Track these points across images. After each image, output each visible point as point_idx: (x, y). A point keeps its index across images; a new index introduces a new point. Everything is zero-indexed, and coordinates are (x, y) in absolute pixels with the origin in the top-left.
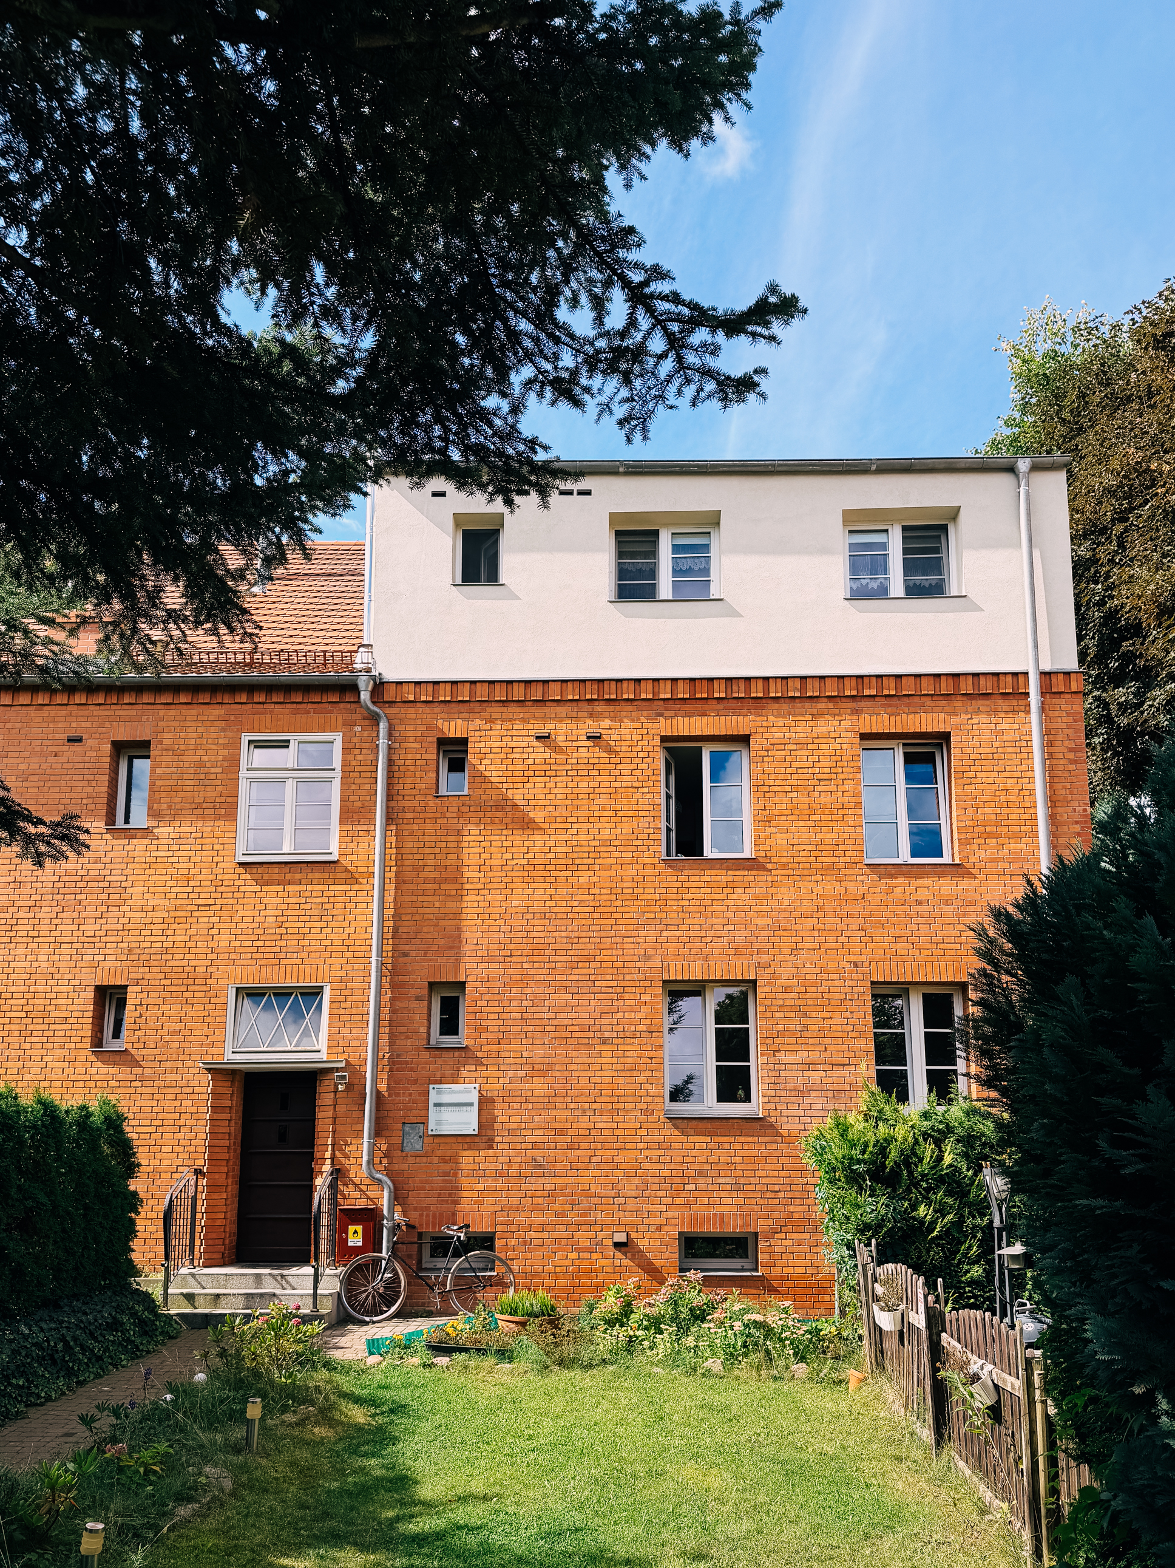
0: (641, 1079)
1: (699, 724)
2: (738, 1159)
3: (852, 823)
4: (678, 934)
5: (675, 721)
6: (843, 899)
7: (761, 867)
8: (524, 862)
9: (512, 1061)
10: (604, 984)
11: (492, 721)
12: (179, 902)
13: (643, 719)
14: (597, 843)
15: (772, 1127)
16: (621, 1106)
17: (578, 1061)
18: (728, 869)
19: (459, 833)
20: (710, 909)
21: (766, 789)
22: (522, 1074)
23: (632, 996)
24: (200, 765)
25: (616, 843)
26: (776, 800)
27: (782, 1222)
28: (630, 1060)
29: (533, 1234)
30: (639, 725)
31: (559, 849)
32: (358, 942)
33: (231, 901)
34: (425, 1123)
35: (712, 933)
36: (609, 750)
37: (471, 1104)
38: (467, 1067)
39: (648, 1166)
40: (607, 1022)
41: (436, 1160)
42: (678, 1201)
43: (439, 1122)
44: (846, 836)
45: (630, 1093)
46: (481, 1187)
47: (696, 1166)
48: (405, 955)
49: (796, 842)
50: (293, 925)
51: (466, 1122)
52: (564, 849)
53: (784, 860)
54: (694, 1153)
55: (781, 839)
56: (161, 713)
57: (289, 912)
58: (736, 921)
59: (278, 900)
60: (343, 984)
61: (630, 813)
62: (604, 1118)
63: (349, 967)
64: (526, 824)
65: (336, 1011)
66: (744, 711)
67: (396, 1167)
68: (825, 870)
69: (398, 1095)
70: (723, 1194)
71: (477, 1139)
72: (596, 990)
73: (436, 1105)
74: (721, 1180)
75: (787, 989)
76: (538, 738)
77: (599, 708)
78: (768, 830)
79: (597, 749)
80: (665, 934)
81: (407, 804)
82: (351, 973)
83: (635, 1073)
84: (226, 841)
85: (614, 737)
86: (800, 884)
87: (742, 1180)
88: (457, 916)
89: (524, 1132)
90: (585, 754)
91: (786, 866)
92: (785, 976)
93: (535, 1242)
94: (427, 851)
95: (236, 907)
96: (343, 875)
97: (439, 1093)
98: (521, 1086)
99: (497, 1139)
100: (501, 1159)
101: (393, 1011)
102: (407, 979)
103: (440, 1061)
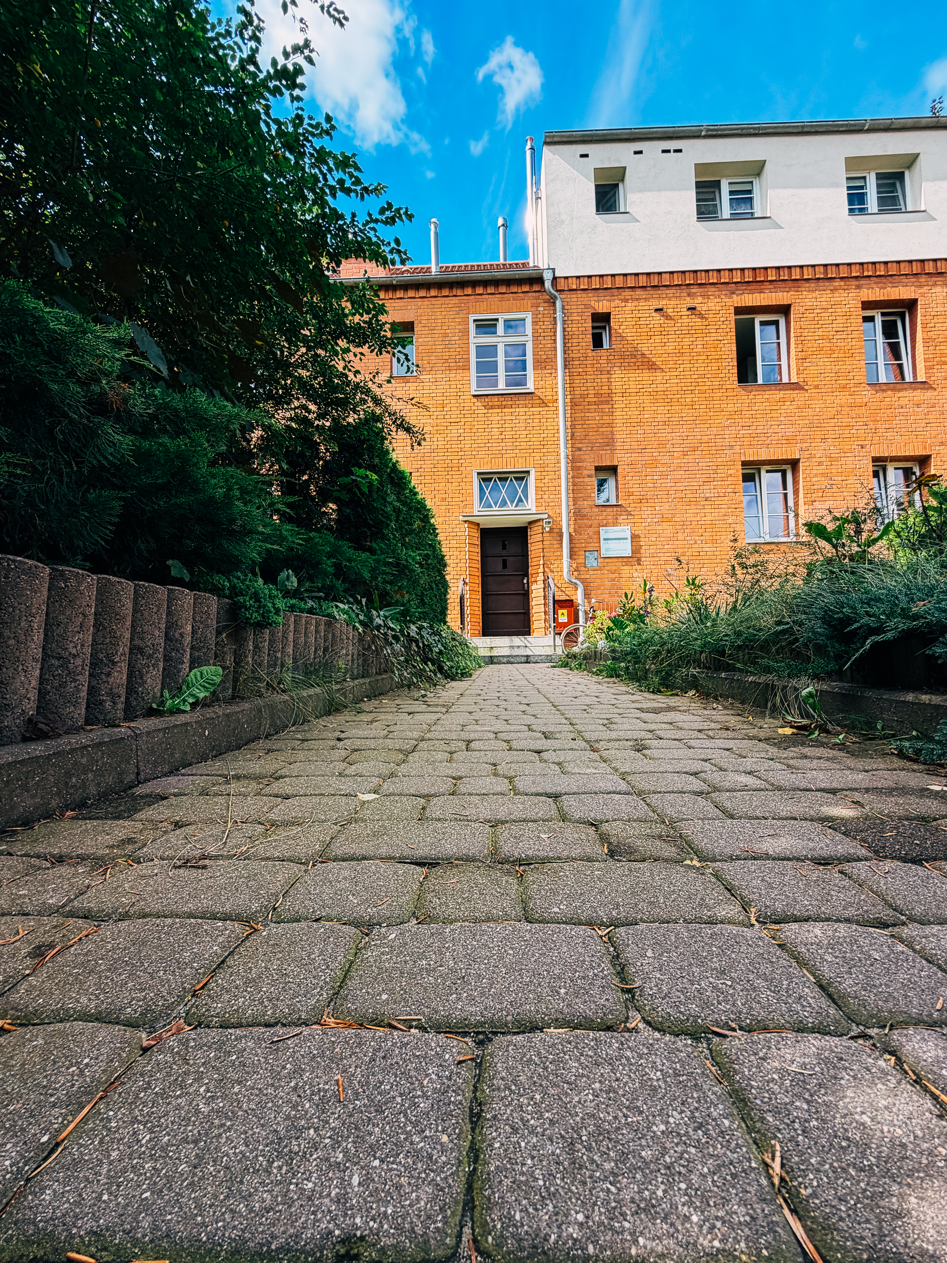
0: (730, 521)
1: (758, 298)
3: (858, 358)
4: (750, 432)
5: (743, 297)
6: (853, 406)
7: (802, 388)
8: (651, 390)
9: (649, 513)
10: (705, 464)
11: (626, 301)
12: (439, 421)
13: (722, 297)
14: (696, 376)
16: (718, 537)
17: (691, 511)
18: (780, 390)
19: (608, 373)
20: (770, 416)
21: (803, 338)
22: (656, 520)
23: (722, 471)
24: (446, 335)
25: (709, 376)
26: (810, 345)
28: (723, 510)
30: (720, 300)
31: (672, 381)
32: (549, 443)
33: (470, 420)
34: (598, 551)
35: (771, 431)
36: (701, 316)
37: (626, 539)
38: (622, 517)
40: (707, 487)
41: (606, 572)
43: (608, 550)
44: (854, 366)
45: (724, 530)
48: (580, 449)
49: (823, 371)
50: (508, 434)
51: (625, 549)
52: (676, 381)
53: (816, 383)
55: (813, 370)
56: (419, 304)
57: (506, 425)
58: (787, 422)
59: (500, 418)
60: (542, 468)
61: (717, 357)
62: (708, 545)
63: (545, 458)
64: (652, 366)
65: (539, 485)
66: (787, 289)
67: (583, 577)
68: (843, 388)
69: (581, 534)
71: (630, 560)
72: (700, 468)
73: (605, 539)
75: (820, 464)
76: (656, 310)
77: (694, 290)
78: (805, 364)
79: (693, 316)
80: (741, 432)
81: (574, 356)
82: (546, 462)
83: (726, 518)
84: (464, 382)
85: (705, 308)
86: (826, 398)
88: (610, 425)
89: (659, 555)
90: (687, 320)
91: (817, 387)
92: (818, 456)
94: (589, 384)
95: (473, 423)
96: (538, 401)
97: (607, 532)
98: (657, 527)
99: (643, 559)
100: (645, 571)
101: (574, 484)
102: (581, 464)
103: (605, 514)
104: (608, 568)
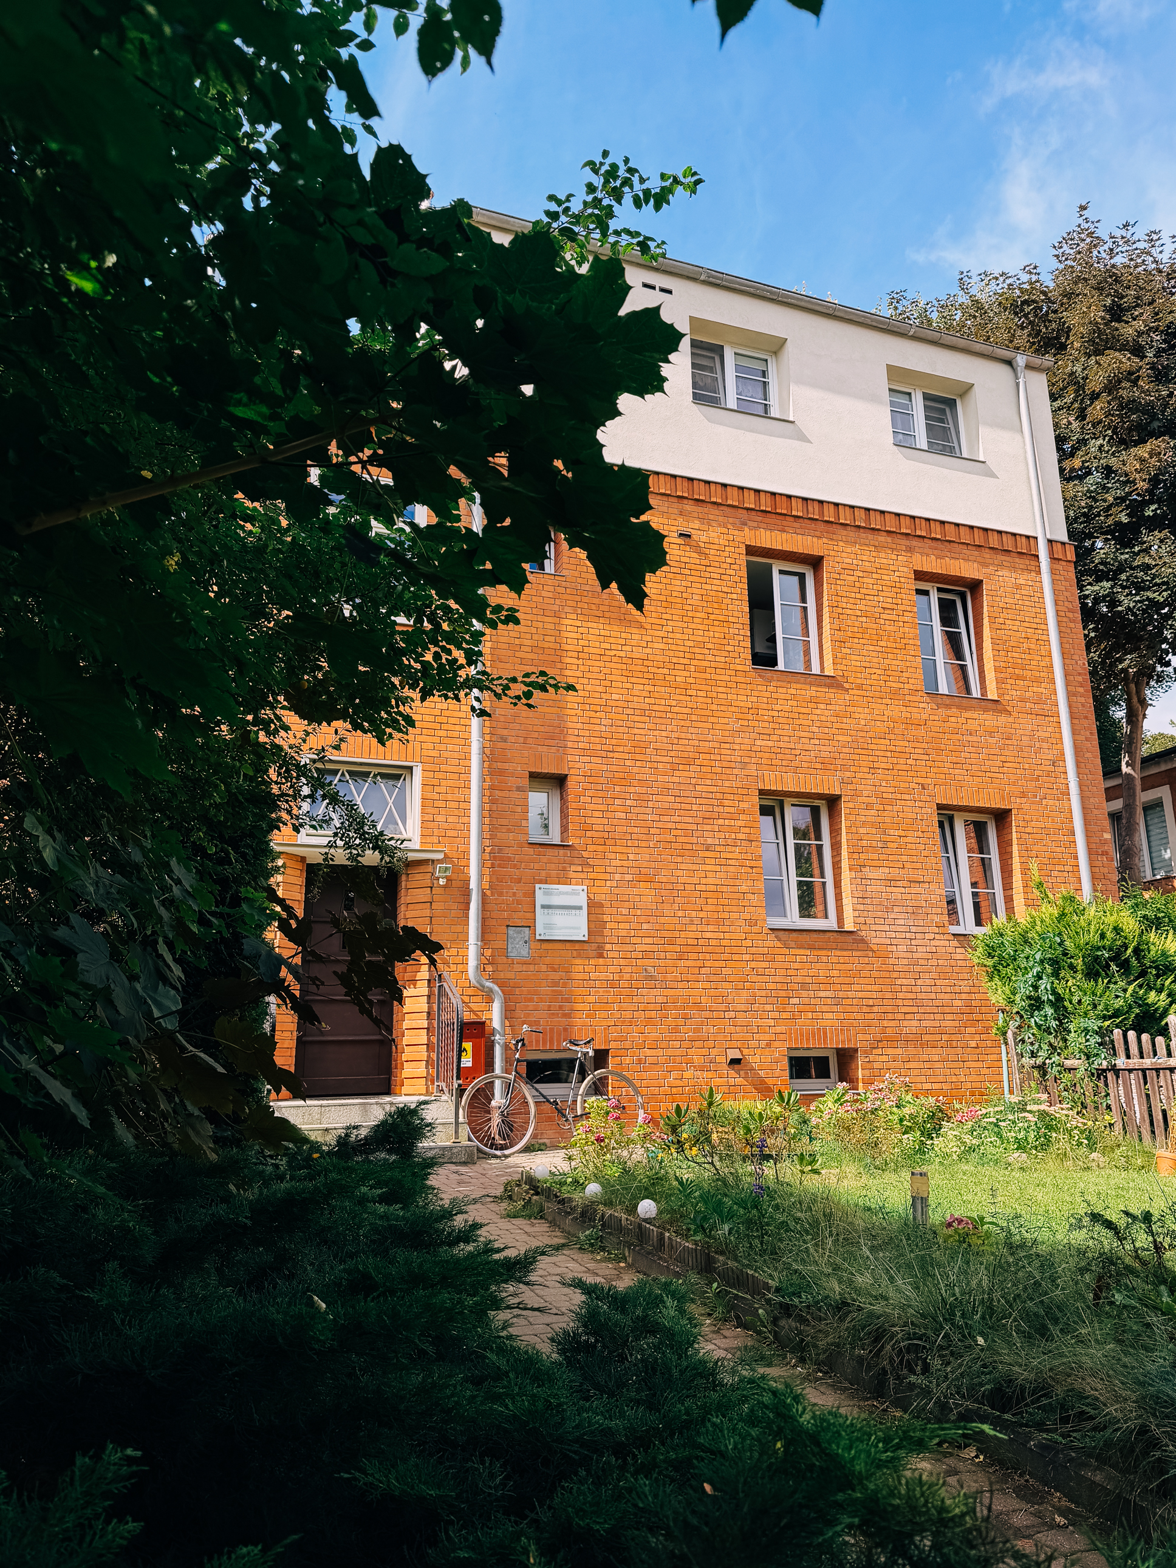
0: (744, 888)
1: (779, 538)
2: (835, 973)
3: (912, 653)
4: (770, 744)
5: (758, 533)
6: (909, 723)
7: (840, 686)
8: (623, 654)
9: (618, 863)
10: (705, 788)
13: (730, 526)
14: (691, 644)
15: (863, 941)
16: (726, 915)
17: (683, 866)
18: (811, 684)
19: (557, 615)
20: (798, 722)
21: (840, 610)
22: (628, 877)
23: (730, 803)
25: (710, 646)
26: (849, 622)
27: (878, 1037)
28: (732, 869)
29: (648, 1052)
30: (725, 530)
31: (656, 645)
32: (451, 720)
34: (531, 927)
35: (800, 746)
36: (699, 551)
37: (580, 908)
38: (573, 868)
39: (755, 978)
40: (709, 827)
41: (544, 968)
42: (784, 1015)
43: (548, 926)
44: (908, 664)
45: (734, 902)
46: (592, 999)
47: (799, 979)
48: (504, 739)
49: (868, 665)
51: (576, 927)
52: (661, 646)
53: (859, 681)
54: (796, 966)
55: (855, 661)
58: (821, 736)
60: (434, 767)
61: (721, 618)
62: (711, 928)
63: (443, 747)
64: (625, 616)
65: (429, 795)
66: (818, 533)
67: (502, 975)
68: (895, 694)
69: (501, 894)
70: (825, 1008)
71: (586, 946)
72: (698, 794)
73: (543, 907)
74: (822, 994)
75: (867, 806)
77: (689, 507)
78: (844, 650)
79: (688, 548)
80: (758, 743)
82: (445, 754)
83: (738, 882)
85: (704, 539)
86: (874, 706)
87: (841, 994)
88: (557, 704)
89: (634, 940)
90: (678, 552)
91: (860, 687)
92: (865, 793)
93: (650, 1060)
97: (547, 893)
98: (629, 891)
99: (608, 947)
100: (611, 969)
101: (493, 802)
102: (506, 766)
103: (544, 859)
104: (548, 960)
